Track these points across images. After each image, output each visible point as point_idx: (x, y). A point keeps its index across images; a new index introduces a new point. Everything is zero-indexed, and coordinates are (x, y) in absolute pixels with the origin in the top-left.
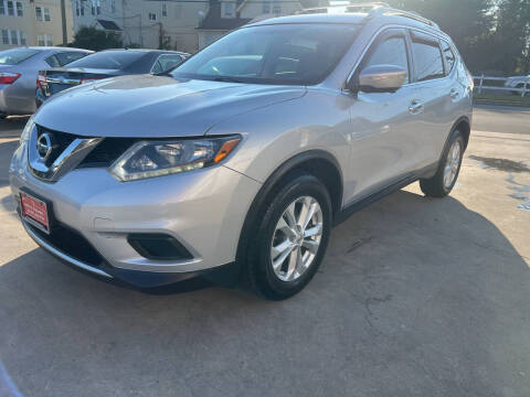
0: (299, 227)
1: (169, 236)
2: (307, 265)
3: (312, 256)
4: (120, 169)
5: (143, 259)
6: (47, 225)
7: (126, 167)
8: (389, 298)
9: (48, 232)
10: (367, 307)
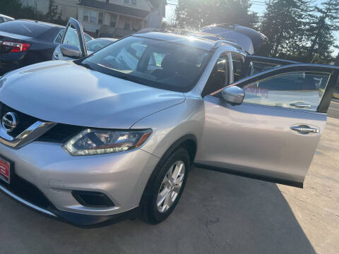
0: (173, 179)
1: (102, 193)
2: (173, 200)
3: (176, 194)
4: (70, 146)
5: (81, 206)
6: (9, 177)
7: (75, 145)
8: (218, 220)
9: (8, 182)
10: (207, 227)
